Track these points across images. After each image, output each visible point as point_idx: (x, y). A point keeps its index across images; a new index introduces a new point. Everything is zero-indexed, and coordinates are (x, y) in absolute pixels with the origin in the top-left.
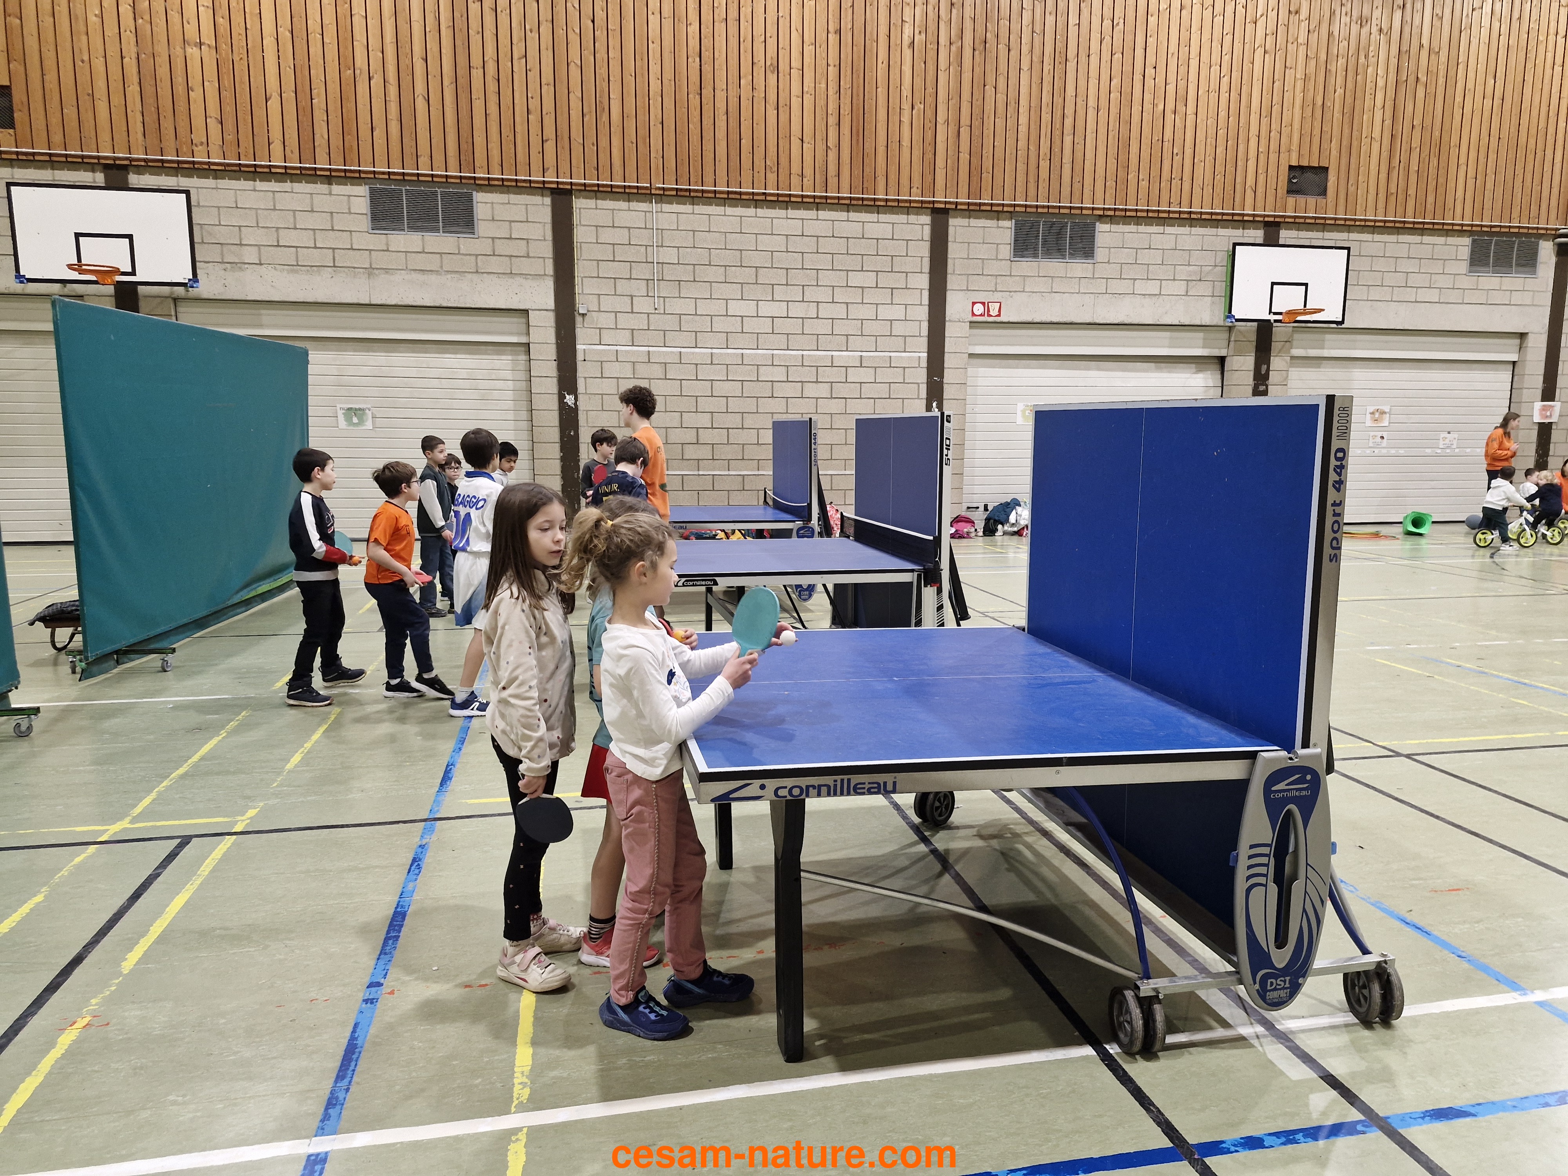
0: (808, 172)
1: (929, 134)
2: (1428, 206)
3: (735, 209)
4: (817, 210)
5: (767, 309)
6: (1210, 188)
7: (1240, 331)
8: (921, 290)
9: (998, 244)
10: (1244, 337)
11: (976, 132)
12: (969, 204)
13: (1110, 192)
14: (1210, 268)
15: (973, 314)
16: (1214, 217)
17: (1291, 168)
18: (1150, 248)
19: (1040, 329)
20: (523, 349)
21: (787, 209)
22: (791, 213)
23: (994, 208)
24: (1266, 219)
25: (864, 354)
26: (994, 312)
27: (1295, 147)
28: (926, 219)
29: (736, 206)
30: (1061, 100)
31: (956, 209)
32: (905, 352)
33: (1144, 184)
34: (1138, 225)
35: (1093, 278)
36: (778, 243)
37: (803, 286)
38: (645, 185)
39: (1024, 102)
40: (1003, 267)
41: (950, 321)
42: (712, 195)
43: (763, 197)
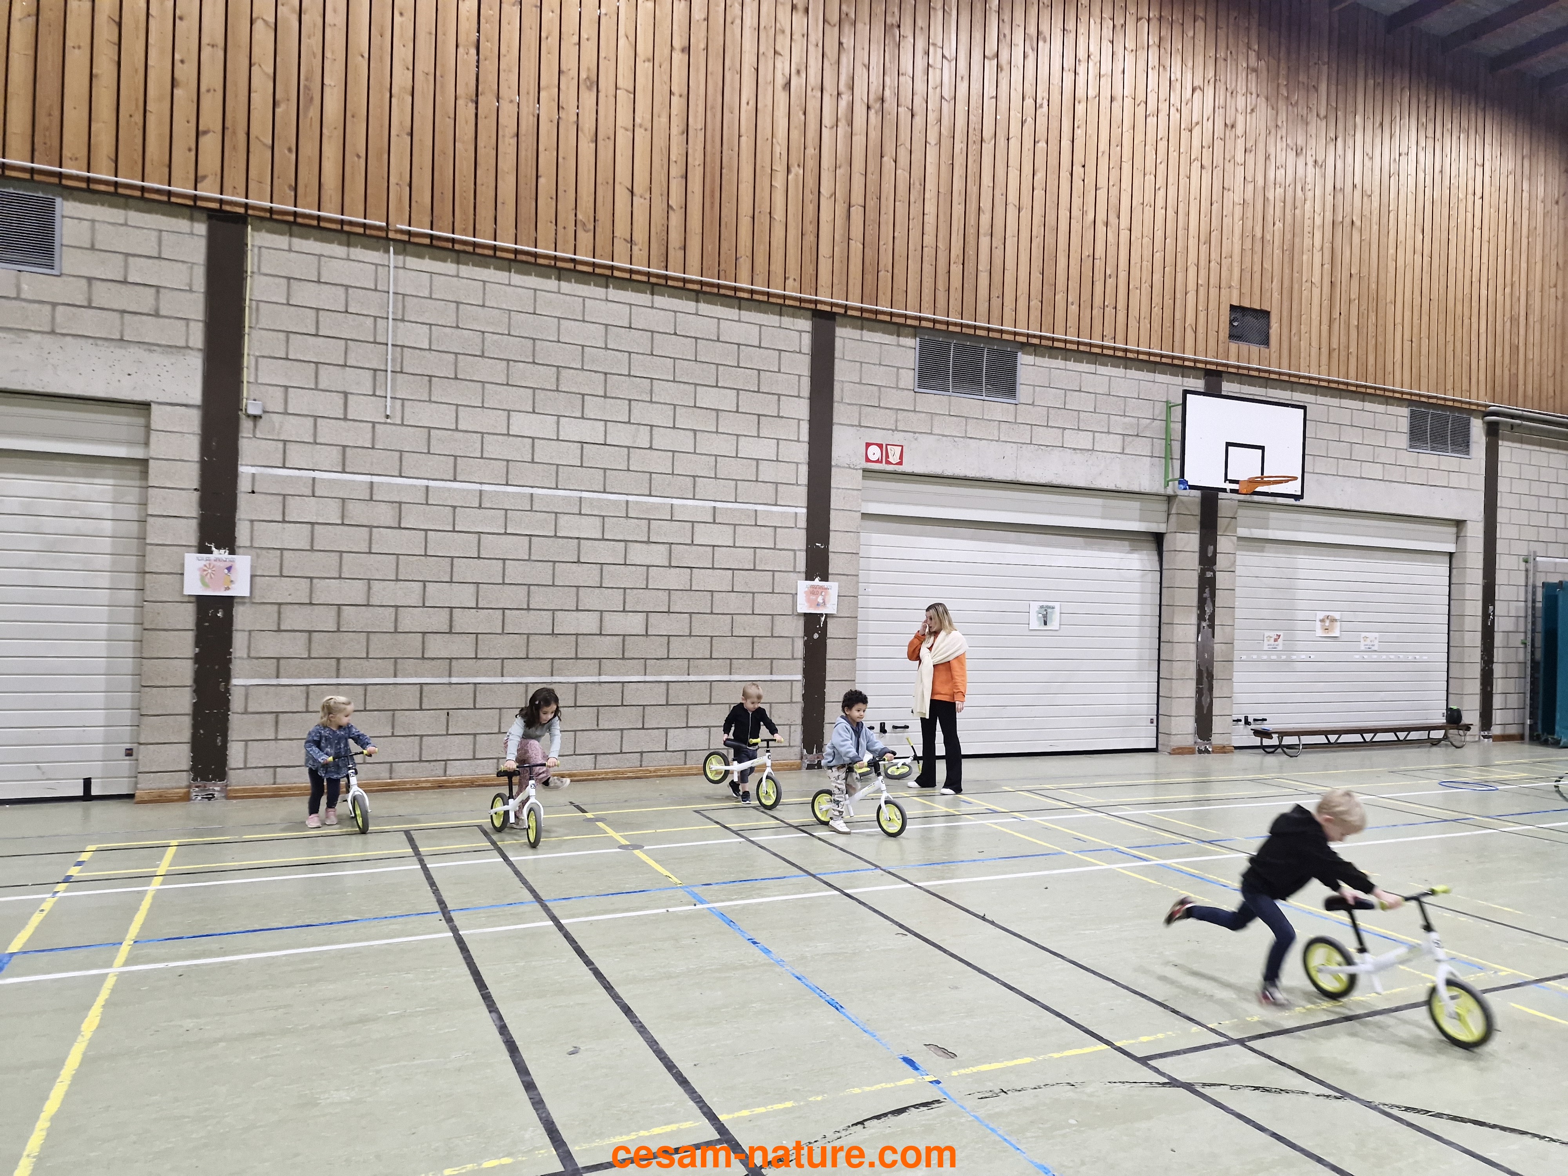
0: (640, 236)
1: (810, 209)
2: (1369, 368)
3: (525, 277)
4: (652, 294)
5: (572, 430)
6: (1148, 321)
7: (1182, 502)
8: (799, 420)
9: (898, 368)
10: (1189, 510)
11: (872, 215)
12: (862, 310)
13: (1035, 314)
14: (1149, 421)
15: (868, 460)
16: (1152, 358)
17: (1232, 307)
18: (1080, 391)
19: (950, 485)
20: (137, 468)
21: (607, 287)
22: (614, 293)
23: (895, 319)
24: (1208, 367)
25: (718, 505)
26: (894, 459)
27: (1235, 283)
28: (805, 324)
29: (528, 274)
30: (975, 189)
31: (845, 315)
32: (776, 505)
33: (1074, 308)
34: (1066, 359)
35: (1016, 423)
36: (593, 335)
37: (630, 400)
38: (378, 223)
39: (931, 185)
40: (905, 399)
41: (837, 466)
42: (491, 253)
43: (571, 266)
